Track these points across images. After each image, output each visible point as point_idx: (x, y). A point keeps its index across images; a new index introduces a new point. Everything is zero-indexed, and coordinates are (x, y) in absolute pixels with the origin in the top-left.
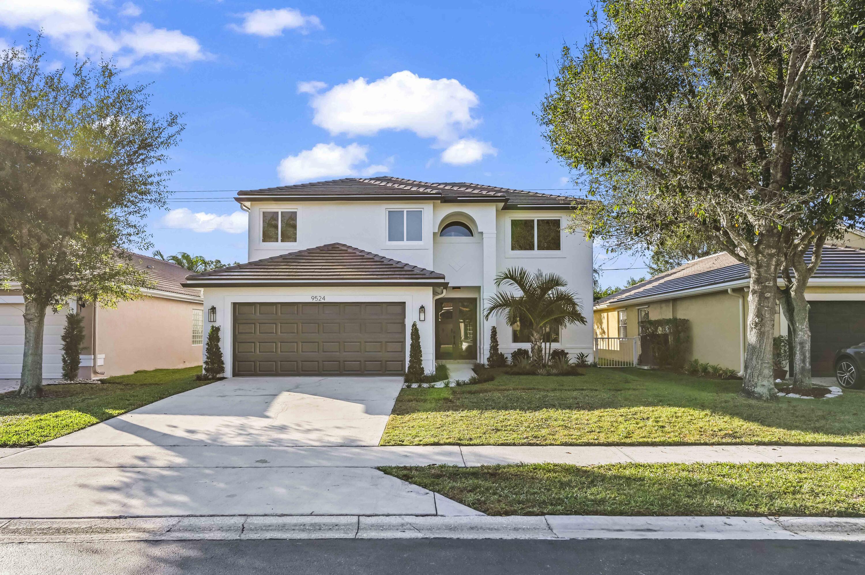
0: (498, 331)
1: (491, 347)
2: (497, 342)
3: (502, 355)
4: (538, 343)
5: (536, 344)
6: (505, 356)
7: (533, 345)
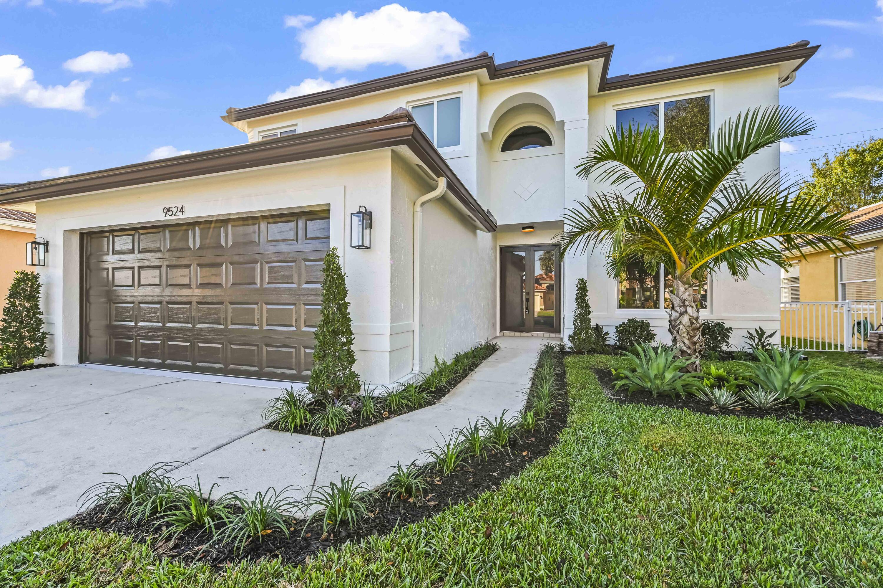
0: (589, 286)
1: (576, 316)
2: (588, 306)
3: (598, 329)
4: (689, 310)
5: (686, 312)
6: (605, 331)
7: (675, 315)
